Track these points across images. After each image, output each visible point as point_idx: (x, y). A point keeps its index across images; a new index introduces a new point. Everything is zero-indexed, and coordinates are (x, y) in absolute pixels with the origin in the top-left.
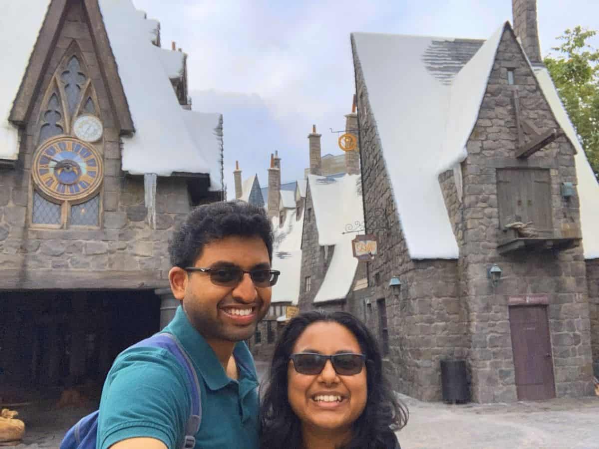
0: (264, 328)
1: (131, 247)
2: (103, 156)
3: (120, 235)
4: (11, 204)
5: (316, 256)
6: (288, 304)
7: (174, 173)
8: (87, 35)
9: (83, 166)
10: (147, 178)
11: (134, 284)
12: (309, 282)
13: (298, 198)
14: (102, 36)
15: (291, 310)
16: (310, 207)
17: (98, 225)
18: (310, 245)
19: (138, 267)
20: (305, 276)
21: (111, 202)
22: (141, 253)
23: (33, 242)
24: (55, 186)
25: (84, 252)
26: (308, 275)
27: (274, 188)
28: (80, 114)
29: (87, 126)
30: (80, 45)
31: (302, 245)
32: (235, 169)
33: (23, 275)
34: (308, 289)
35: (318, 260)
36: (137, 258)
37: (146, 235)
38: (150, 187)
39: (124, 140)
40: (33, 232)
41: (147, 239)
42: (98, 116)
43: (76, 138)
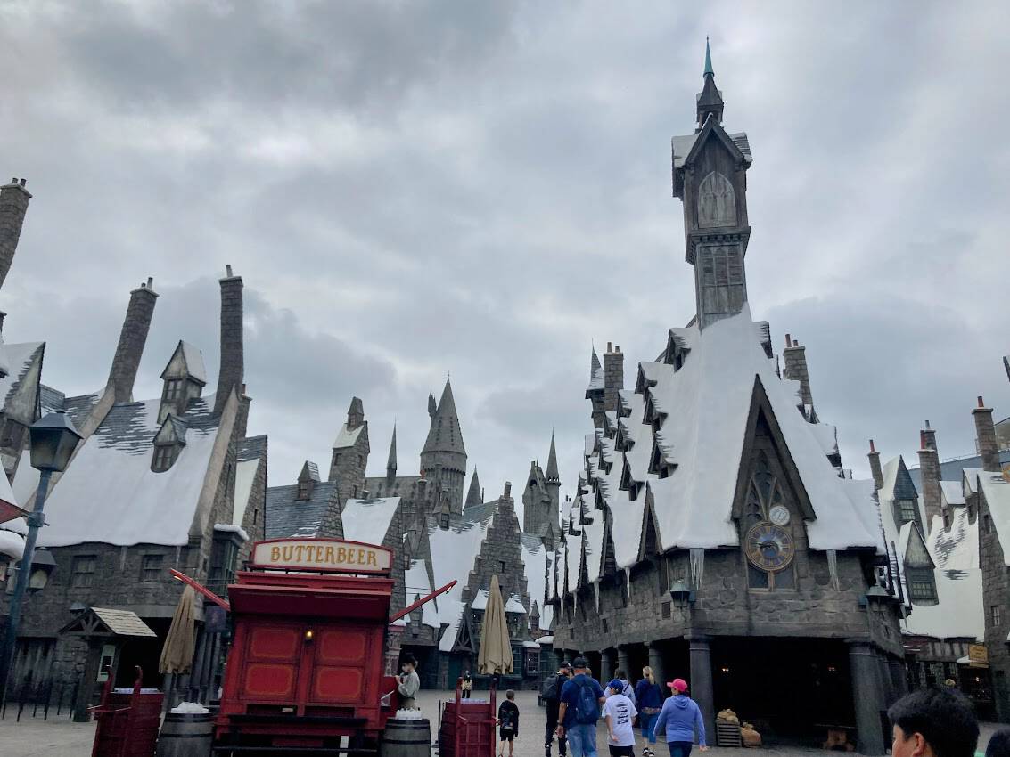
0: (939, 671)
1: (822, 606)
2: (793, 535)
3: (812, 596)
4: (735, 575)
5: (1002, 580)
6: (971, 640)
7: (849, 547)
8: (770, 445)
9: (779, 543)
10: (829, 553)
11: (828, 634)
12: (997, 612)
13: (968, 494)
14: (784, 448)
15: (975, 649)
16: (986, 513)
17: (794, 588)
18: (992, 563)
19: (829, 622)
20: (990, 605)
21: (802, 570)
22: (830, 610)
23: (753, 601)
24: (762, 560)
25: (788, 609)
26: (996, 603)
27: (931, 475)
28: (772, 504)
29: (778, 514)
30: (767, 453)
31: (980, 562)
32: (869, 451)
33: (750, 626)
34: (997, 622)
35: (1006, 584)
36: (827, 614)
37: (832, 596)
38: (832, 558)
39: (807, 523)
40: (753, 595)
41: (832, 599)
42: (785, 505)
43: (772, 523)
